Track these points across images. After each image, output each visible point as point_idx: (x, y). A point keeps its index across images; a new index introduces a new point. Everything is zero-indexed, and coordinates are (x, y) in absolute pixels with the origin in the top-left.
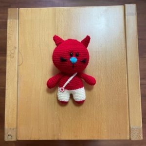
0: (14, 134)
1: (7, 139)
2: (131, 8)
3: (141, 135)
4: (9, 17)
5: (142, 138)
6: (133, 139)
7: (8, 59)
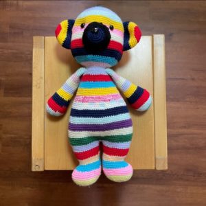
0: (41, 164)
1: (34, 169)
2: (160, 39)
3: (166, 165)
4: (34, 46)
5: (166, 168)
6: (158, 169)
7: (34, 89)
